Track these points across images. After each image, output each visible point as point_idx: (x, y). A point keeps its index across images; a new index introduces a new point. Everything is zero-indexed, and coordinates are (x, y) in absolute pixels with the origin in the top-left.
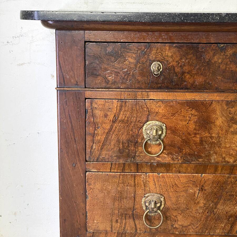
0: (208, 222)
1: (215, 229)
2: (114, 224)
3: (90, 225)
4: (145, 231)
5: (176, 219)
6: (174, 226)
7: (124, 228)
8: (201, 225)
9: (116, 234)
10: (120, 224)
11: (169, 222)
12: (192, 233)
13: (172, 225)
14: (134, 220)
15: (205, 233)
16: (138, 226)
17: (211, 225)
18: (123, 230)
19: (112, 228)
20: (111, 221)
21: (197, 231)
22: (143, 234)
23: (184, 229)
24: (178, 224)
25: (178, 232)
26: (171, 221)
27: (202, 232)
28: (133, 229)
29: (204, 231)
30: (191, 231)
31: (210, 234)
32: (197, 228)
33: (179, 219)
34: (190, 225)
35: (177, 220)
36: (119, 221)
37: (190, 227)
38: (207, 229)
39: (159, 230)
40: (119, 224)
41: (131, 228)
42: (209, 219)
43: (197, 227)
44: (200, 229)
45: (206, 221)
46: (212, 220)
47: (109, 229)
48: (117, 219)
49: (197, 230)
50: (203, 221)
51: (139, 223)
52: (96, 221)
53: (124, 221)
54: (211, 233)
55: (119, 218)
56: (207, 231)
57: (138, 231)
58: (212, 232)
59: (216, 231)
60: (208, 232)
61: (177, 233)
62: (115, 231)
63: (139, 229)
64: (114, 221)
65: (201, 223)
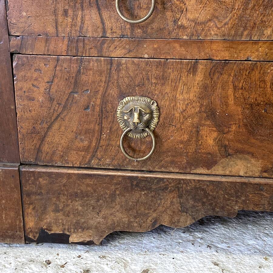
0: (248, 12)
1: (264, 28)
2: (60, 19)
3: (15, 21)
4: (122, 35)
5: (183, 7)
6: (180, 23)
7: (81, 28)
8: (234, 18)
9: (66, 42)
10: (73, 19)
11: (169, 14)
12: (215, 38)
13: (175, 21)
14: (99, 9)
15: (241, 38)
16: (108, 24)
17: (255, 18)
18: (80, 32)
19: (57, 28)
20: (55, 13)
21: (226, 32)
22: (118, 42)
23: (199, 28)
24: (186, 19)
25: (187, 36)
26: (172, 12)
27: (236, 35)
28: (99, 30)
29: (240, 33)
30: (213, 33)
31: (251, 38)
32: (226, 26)
33: (189, 8)
34: (210, 20)
35: (185, 10)
36: (70, 12)
37: (212, 24)
38: (245, 28)
39: (148, 32)
40: (70, 20)
41: (95, 27)
42: (250, 6)
43: (225, 24)
44: (233, 27)
45: (245, 9)
46: (256, 7)
47: (51, 29)
48: (67, 7)
49: (225, 30)
50: (239, 9)
51: (110, 17)
52: (24, 14)
53: (80, 13)
54: (254, 37)
55: (69, 6)
56: (246, 33)
57: (108, 35)
58: (256, 35)
59: (265, 32)
60: (247, 35)
61: (185, 37)
62: (63, 35)
63: (109, 31)
64: (60, 12)
65: (234, 16)
